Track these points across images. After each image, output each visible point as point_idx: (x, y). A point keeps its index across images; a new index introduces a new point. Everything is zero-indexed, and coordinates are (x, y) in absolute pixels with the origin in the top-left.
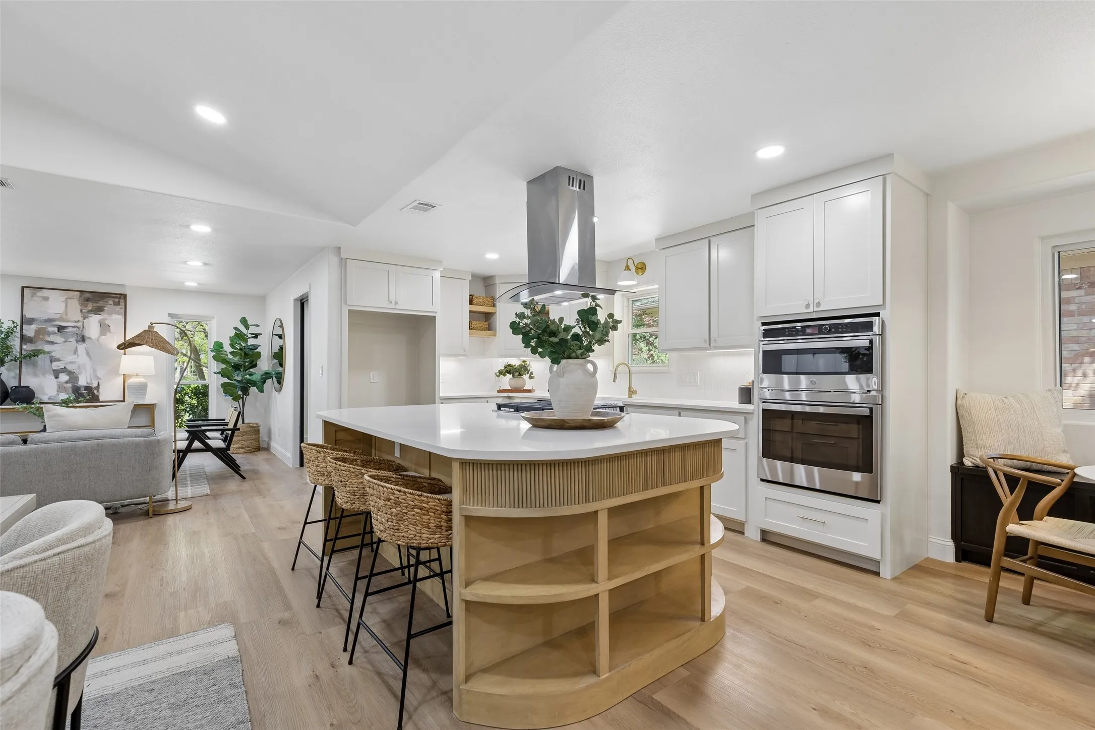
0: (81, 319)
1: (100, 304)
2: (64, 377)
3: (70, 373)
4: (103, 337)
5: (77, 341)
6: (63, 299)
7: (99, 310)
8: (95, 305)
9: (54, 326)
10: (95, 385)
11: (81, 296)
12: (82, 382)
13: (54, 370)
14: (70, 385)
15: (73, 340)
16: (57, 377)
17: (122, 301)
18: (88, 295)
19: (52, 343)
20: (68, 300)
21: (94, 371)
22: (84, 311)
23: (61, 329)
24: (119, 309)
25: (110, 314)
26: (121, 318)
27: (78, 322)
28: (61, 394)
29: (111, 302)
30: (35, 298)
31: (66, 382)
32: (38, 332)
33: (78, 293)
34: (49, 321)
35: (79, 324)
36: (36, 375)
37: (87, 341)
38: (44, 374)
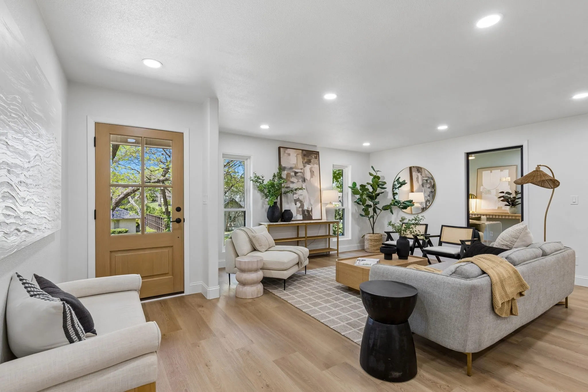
0: (303, 167)
1: (309, 158)
2: (299, 204)
3: (301, 202)
4: (312, 179)
5: (302, 181)
6: (295, 155)
7: (309, 162)
8: (308, 158)
9: (293, 172)
10: (310, 209)
11: (302, 153)
12: (305, 208)
13: (294, 200)
14: (301, 209)
15: (300, 180)
16: (296, 205)
17: (318, 156)
18: (304, 152)
19: (293, 182)
20: (298, 155)
21: (310, 200)
22: (304, 162)
23: (296, 173)
24: (316, 160)
25: (314, 164)
26: (318, 166)
27: (302, 169)
28: (298, 215)
29: (313, 157)
30: (285, 154)
31: (300, 208)
32: (288, 175)
33: (301, 151)
34: (291, 168)
35: (302, 171)
36: (288, 203)
37: (306, 181)
38: (291, 202)
